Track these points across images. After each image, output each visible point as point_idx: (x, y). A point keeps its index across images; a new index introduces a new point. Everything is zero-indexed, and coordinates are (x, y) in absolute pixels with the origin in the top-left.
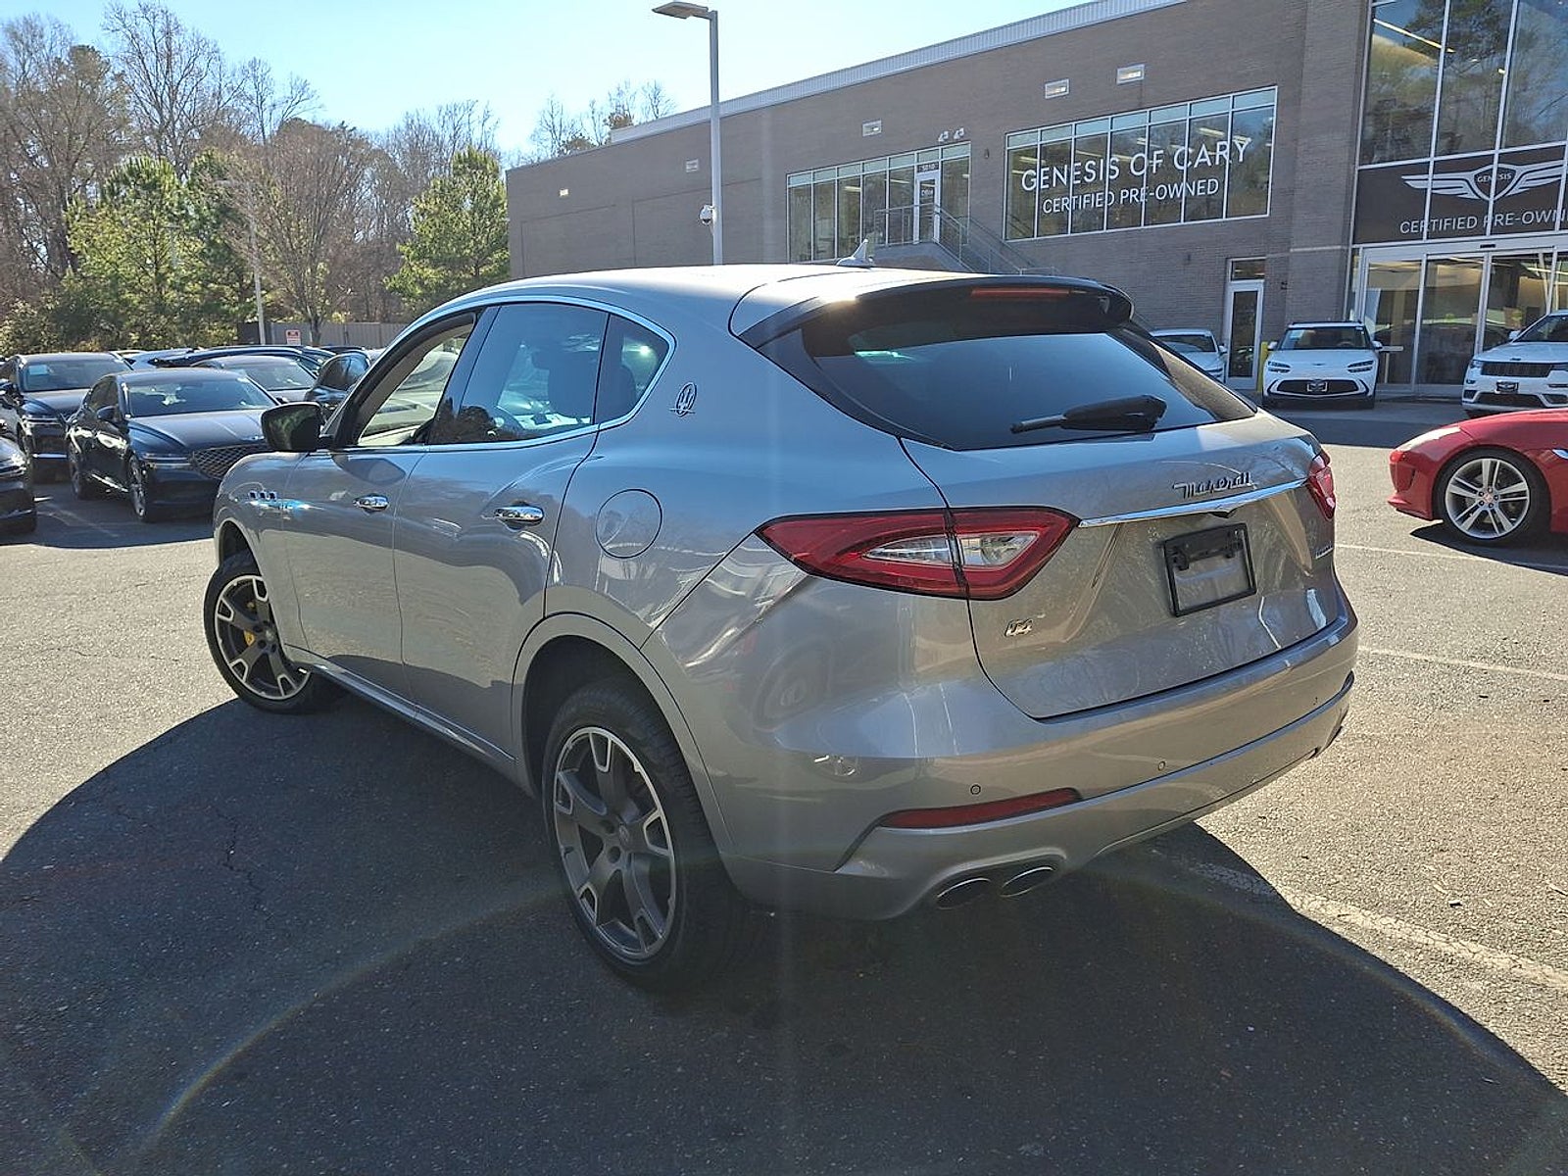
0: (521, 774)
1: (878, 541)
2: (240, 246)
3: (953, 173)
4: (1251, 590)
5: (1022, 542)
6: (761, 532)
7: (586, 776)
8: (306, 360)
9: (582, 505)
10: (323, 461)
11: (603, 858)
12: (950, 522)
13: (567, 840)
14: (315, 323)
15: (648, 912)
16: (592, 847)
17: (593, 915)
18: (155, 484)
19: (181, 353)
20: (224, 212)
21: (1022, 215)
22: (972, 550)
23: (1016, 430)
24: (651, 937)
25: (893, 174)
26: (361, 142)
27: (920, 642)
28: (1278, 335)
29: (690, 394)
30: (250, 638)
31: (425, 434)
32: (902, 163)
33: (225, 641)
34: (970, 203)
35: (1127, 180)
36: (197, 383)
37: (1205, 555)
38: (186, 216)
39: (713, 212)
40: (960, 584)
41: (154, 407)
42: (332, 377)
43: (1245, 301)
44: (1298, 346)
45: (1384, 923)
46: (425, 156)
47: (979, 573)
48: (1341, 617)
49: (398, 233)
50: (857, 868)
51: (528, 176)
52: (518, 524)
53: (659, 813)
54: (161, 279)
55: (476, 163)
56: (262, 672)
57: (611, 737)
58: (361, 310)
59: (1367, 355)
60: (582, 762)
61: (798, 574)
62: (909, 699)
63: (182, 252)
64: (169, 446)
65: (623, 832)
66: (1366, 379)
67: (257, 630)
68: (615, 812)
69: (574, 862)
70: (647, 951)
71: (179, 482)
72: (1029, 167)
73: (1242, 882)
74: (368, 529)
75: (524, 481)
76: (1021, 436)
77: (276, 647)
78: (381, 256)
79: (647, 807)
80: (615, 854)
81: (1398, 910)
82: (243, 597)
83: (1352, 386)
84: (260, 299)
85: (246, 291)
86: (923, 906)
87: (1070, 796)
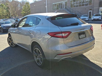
0: (31, 52)
1: (56, 34)
2: (9, 11)
3: (66, 3)
4: (86, 37)
5: (67, 34)
6: (48, 34)
7: (36, 52)
8: (15, 19)
9: (35, 31)
10: (16, 28)
11: (37, 58)
12: (62, 33)
13: (35, 57)
14: (15, 16)
15: (40, 62)
16: (36, 57)
17: (36, 62)
18: (3, 30)
19: (5, 19)
20: (8, 8)
21: (72, 6)
22: (63, 35)
23: (67, 25)
24: (41, 64)
25: (61, 3)
26: (18, 2)
27: (60, 41)
28: (93, 15)
29: (43, 23)
30: (11, 42)
31: (24, 26)
32: (62, 2)
33: (9, 42)
34: (67, 5)
35: (80, 3)
36: (6, 22)
37: (82, 34)
38: (5, 8)
39: (46, 7)
40: (63, 37)
41: (3, 24)
42: (17, 21)
43: (90, 12)
44: (95, 16)
45: (97, 62)
46: (24, 3)
47: (64, 36)
48: (94, 39)
49: (22, 9)
50: (56, 58)
51: (32, 4)
52: (30, 33)
53: (41, 54)
54: (3, 13)
55: (27, 3)
56: (12, 44)
57: (37, 49)
58: (19, 15)
59: (100, 16)
60: (35, 51)
61: (50, 37)
62: (59, 46)
63: (5, 11)
64: (4, 27)
65: (39, 56)
66: (100, 18)
67: (11, 41)
68: (38, 54)
69: (35, 58)
70: (41, 65)
71: (5, 30)
72: (72, 2)
73: (87, 59)
74: (19, 33)
75: (31, 30)
76: (67, 26)
77: (13, 42)
78: (20, 11)
79: (40, 54)
80: (38, 57)
81: (99, 61)
82: (10, 39)
83: (99, 19)
84: (11, 14)
85: (10, 14)
86: (60, 61)
87: (71, 53)
